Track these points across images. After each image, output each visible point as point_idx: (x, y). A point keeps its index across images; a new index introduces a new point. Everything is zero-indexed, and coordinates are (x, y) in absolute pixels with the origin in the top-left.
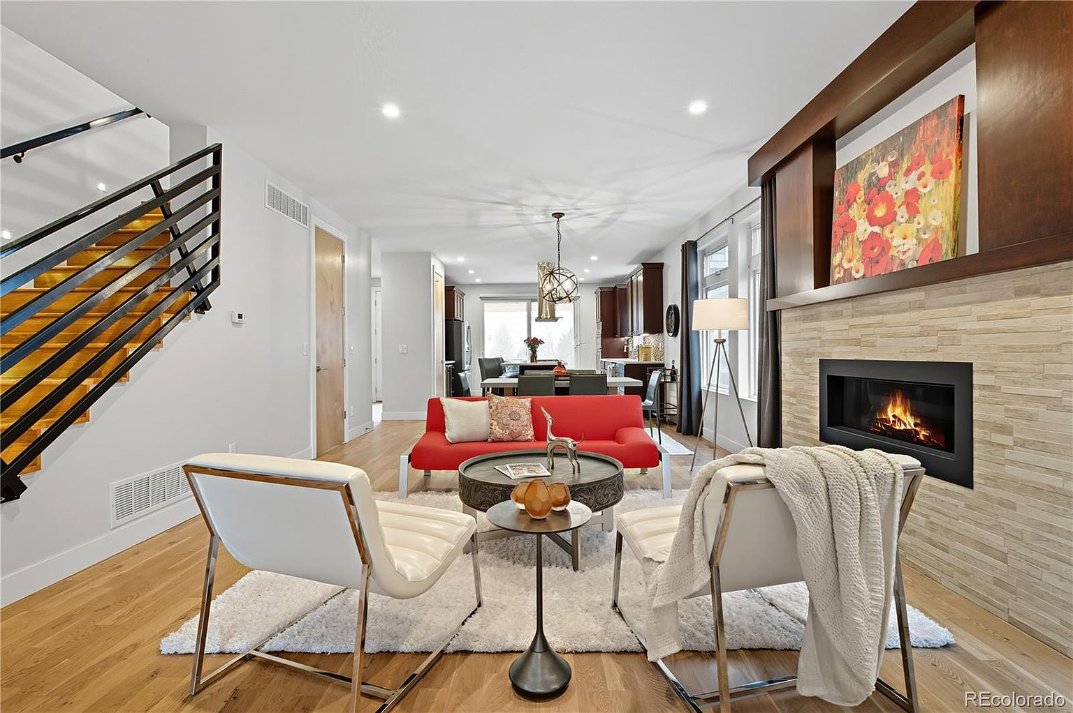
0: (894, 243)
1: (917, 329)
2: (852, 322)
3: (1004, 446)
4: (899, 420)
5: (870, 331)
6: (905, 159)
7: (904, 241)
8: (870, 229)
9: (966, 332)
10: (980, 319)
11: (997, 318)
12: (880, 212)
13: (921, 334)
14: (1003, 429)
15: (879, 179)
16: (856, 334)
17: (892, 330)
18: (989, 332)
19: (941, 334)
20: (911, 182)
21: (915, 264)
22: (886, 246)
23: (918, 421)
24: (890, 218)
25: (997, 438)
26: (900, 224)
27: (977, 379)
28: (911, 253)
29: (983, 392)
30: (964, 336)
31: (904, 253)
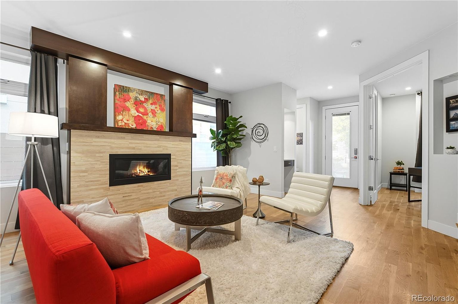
0: (148, 121)
1: (157, 146)
2: (130, 141)
3: (177, 169)
4: (142, 171)
5: (140, 145)
6: (151, 100)
7: (152, 122)
8: (137, 114)
9: (170, 147)
10: (172, 145)
11: (176, 145)
12: (142, 110)
13: (158, 147)
14: (176, 166)
15: (141, 101)
16: (134, 145)
17: (149, 145)
18: (174, 148)
19: (164, 147)
20: (153, 107)
21: (156, 129)
22: (145, 122)
23: (149, 170)
24: (146, 114)
25: (175, 168)
26: (150, 117)
27: (172, 157)
28: (154, 126)
29: (173, 159)
30: (169, 148)
31: (152, 125)
